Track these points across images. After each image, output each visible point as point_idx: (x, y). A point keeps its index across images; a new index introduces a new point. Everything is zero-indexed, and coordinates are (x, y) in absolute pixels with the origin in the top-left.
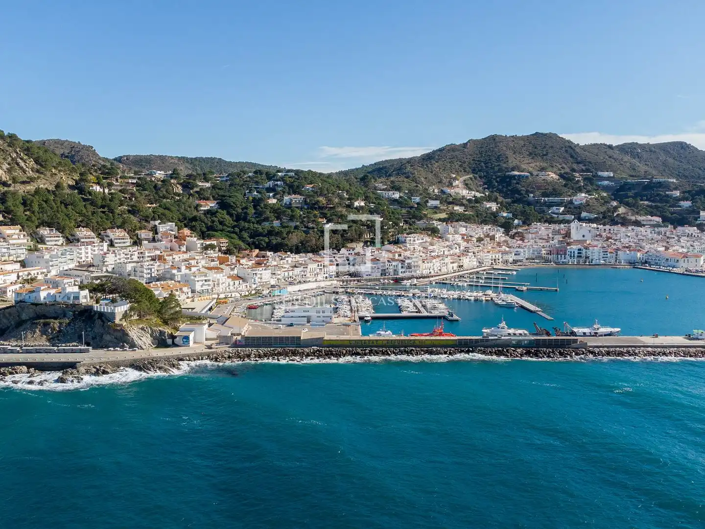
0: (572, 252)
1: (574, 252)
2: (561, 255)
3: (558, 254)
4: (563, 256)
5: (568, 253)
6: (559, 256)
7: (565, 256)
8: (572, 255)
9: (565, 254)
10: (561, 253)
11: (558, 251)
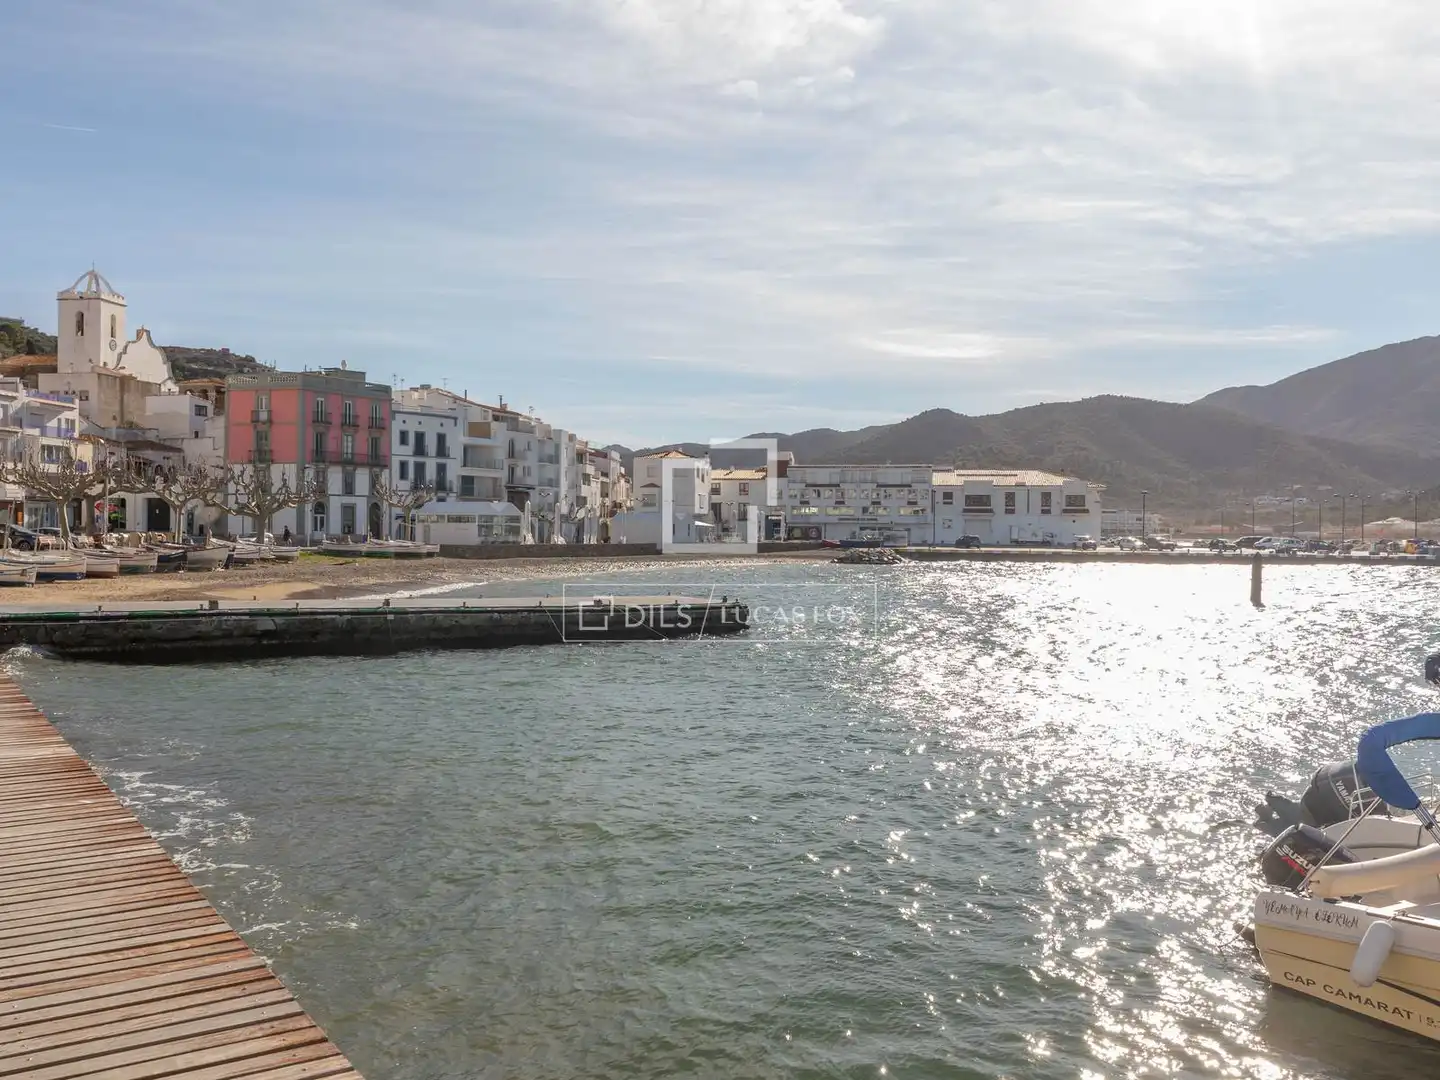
0: (431, 444)
1: (441, 438)
2: (349, 464)
3: (320, 455)
4: (362, 478)
5: (400, 453)
6: (335, 478)
7: (374, 481)
8: (431, 474)
9: (377, 460)
10: (348, 446)
11: (320, 419)
